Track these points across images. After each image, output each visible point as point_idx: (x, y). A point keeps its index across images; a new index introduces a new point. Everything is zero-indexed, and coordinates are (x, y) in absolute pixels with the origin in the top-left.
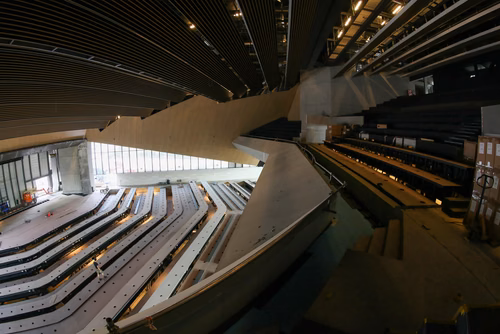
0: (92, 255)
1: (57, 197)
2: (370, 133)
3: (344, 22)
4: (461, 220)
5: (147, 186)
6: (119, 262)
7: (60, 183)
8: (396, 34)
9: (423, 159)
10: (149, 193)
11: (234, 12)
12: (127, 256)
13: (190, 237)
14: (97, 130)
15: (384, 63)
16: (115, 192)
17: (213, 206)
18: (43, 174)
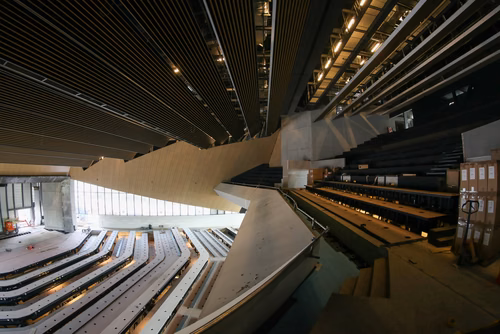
0: (73, 294)
1: (38, 231)
2: (352, 175)
3: (324, 65)
4: (448, 249)
5: (129, 230)
6: (101, 304)
7: (43, 218)
8: (375, 72)
9: (406, 194)
10: (131, 236)
11: (218, 57)
12: (109, 298)
13: (172, 283)
14: (81, 168)
15: (363, 103)
16: (97, 234)
17: (195, 253)
18: (26, 205)
